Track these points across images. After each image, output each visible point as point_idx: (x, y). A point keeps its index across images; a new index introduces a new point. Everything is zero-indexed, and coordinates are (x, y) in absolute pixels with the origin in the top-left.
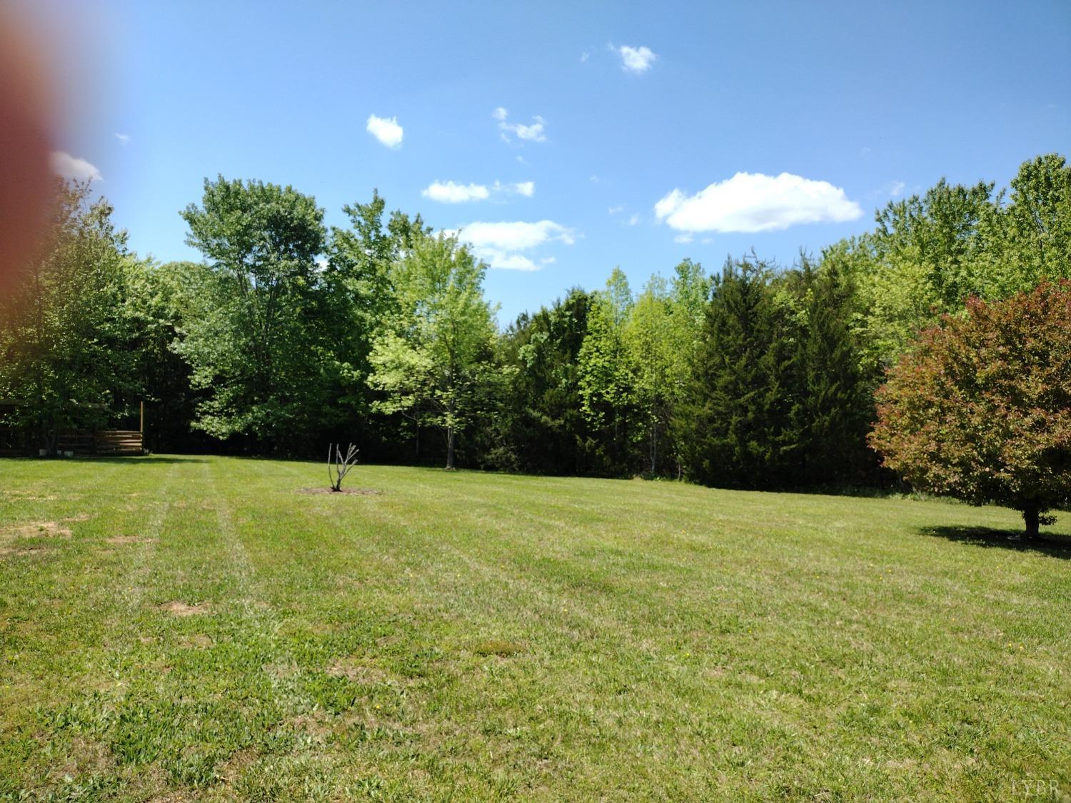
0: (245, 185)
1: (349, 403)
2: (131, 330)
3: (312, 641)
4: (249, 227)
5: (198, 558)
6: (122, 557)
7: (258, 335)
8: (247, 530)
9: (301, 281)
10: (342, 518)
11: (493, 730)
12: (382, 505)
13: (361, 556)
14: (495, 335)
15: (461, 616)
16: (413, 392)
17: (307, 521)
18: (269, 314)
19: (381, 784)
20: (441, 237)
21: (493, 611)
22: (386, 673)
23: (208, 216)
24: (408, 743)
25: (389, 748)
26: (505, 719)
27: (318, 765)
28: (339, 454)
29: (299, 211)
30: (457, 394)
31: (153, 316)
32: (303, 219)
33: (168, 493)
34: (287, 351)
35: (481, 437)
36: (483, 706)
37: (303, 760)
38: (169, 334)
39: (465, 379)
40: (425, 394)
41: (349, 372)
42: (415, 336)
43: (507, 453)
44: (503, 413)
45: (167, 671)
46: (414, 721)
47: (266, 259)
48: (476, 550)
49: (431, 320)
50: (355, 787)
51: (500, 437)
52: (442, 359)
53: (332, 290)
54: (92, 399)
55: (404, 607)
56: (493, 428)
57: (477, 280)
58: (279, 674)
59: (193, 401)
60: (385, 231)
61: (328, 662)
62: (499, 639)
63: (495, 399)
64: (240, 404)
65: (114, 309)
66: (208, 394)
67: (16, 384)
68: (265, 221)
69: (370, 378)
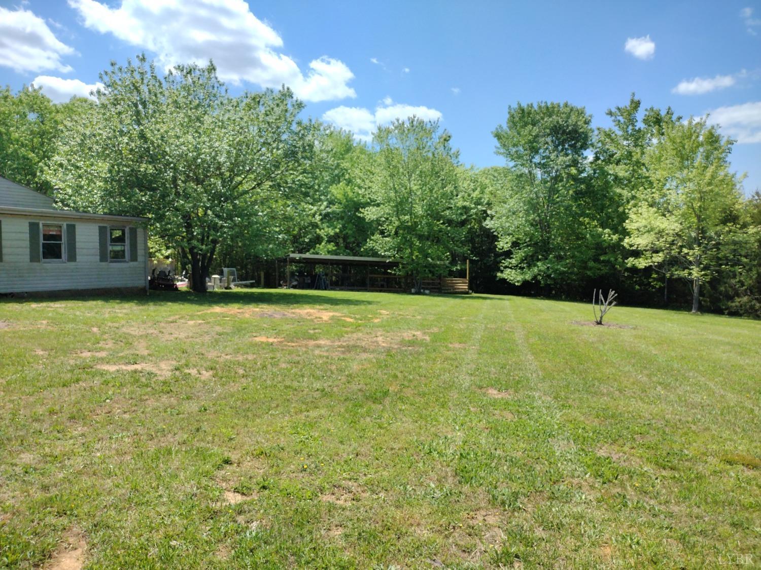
0: (536, 107)
1: (609, 260)
2: (461, 214)
3: (584, 429)
4: (537, 136)
5: (504, 362)
6: (458, 356)
7: (542, 212)
8: (535, 346)
9: (573, 171)
10: (604, 344)
11: (741, 525)
12: (636, 337)
13: (620, 373)
14: (740, 201)
15: (707, 429)
16: (663, 251)
17: (578, 344)
18: (549, 197)
19: (641, 542)
20: (690, 123)
21: (739, 430)
22: (643, 461)
23: (509, 132)
24: (662, 516)
25: (646, 517)
26: (752, 519)
27: (590, 516)
28: (601, 297)
29: (573, 119)
30: (703, 251)
31: (475, 204)
32: (576, 125)
33: (484, 318)
34: (562, 223)
35: (725, 287)
36: (730, 504)
37: (579, 509)
38: (484, 215)
39: (711, 238)
40: (673, 251)
41: (609, 236)
42: (665, 205)
43: (751, 302)
44: (747, 268)
45: (487, 431)
46: (667, 502)
47: (549, 157)
48: (721, 379)
49: (679, 192)
50: (620, 539)
51: (744, 288)
52: (689, 223)
53: (597, 175)
54: (439, 259)
55: (657, 415)
56: (737, 280)
57: (724, 155)
58: (560, 447)
59: (498, 259)
60: (640, 125)
61: (596, 446)
62: (744, 453)
63: (741, 255)
64: (530, 261)
65: (452, 201)
66: (508, 254)
67: (400, 250)
68: (548, 131)
69: (627, 240)
